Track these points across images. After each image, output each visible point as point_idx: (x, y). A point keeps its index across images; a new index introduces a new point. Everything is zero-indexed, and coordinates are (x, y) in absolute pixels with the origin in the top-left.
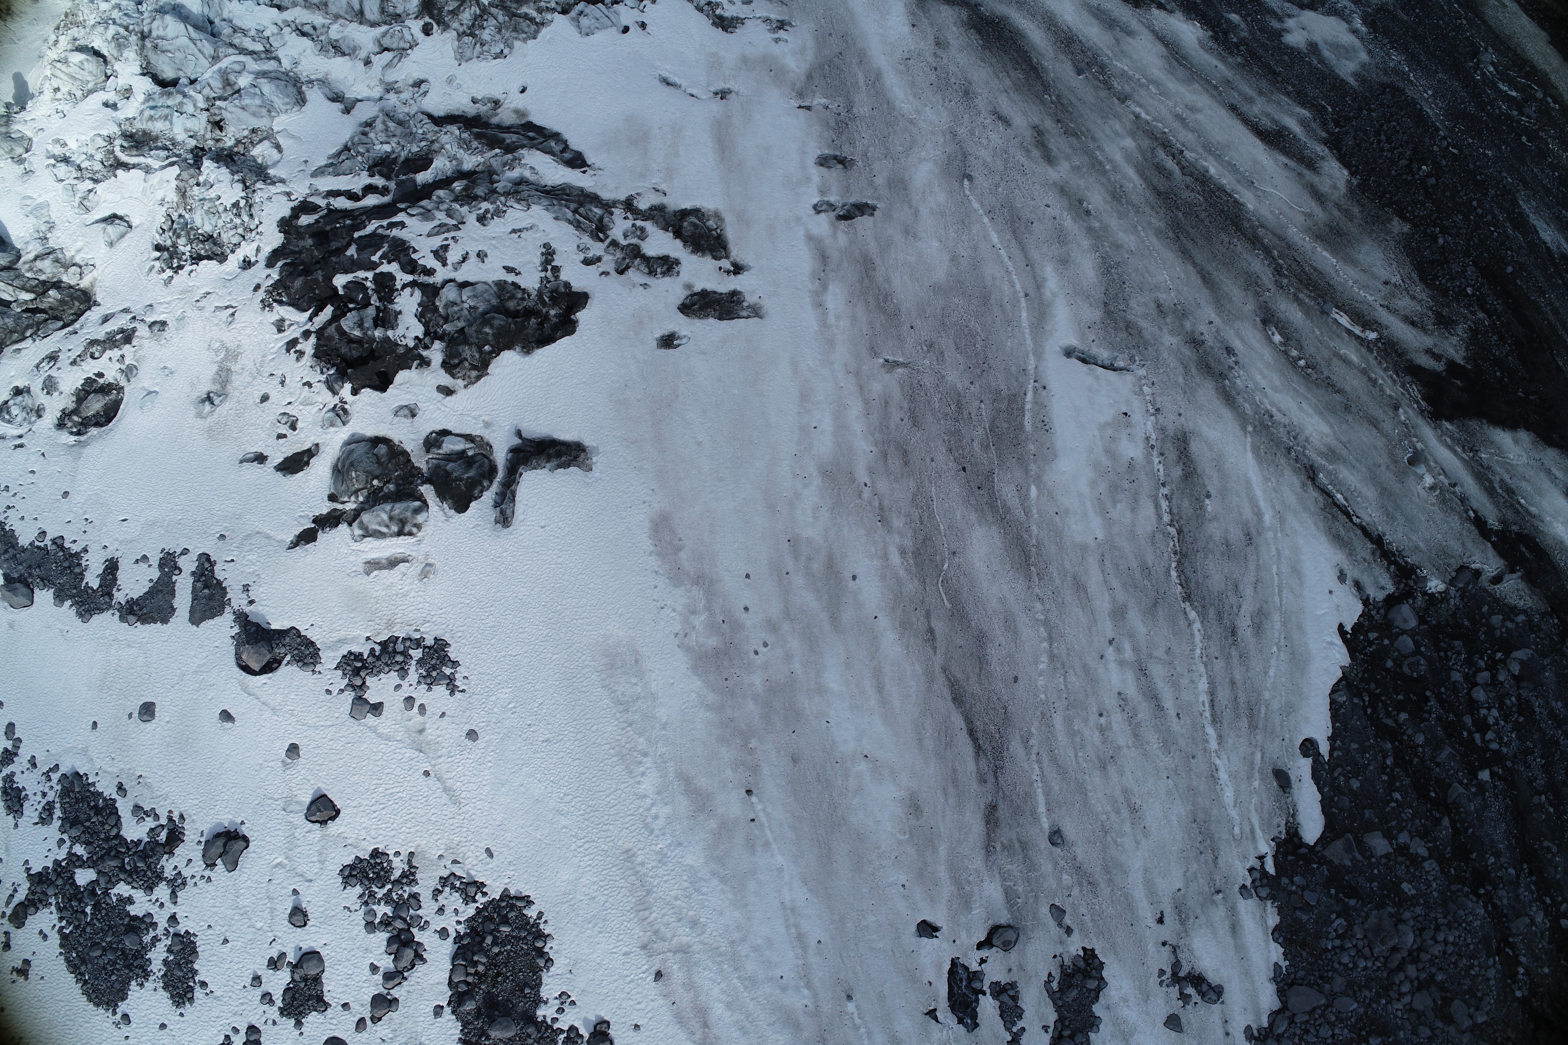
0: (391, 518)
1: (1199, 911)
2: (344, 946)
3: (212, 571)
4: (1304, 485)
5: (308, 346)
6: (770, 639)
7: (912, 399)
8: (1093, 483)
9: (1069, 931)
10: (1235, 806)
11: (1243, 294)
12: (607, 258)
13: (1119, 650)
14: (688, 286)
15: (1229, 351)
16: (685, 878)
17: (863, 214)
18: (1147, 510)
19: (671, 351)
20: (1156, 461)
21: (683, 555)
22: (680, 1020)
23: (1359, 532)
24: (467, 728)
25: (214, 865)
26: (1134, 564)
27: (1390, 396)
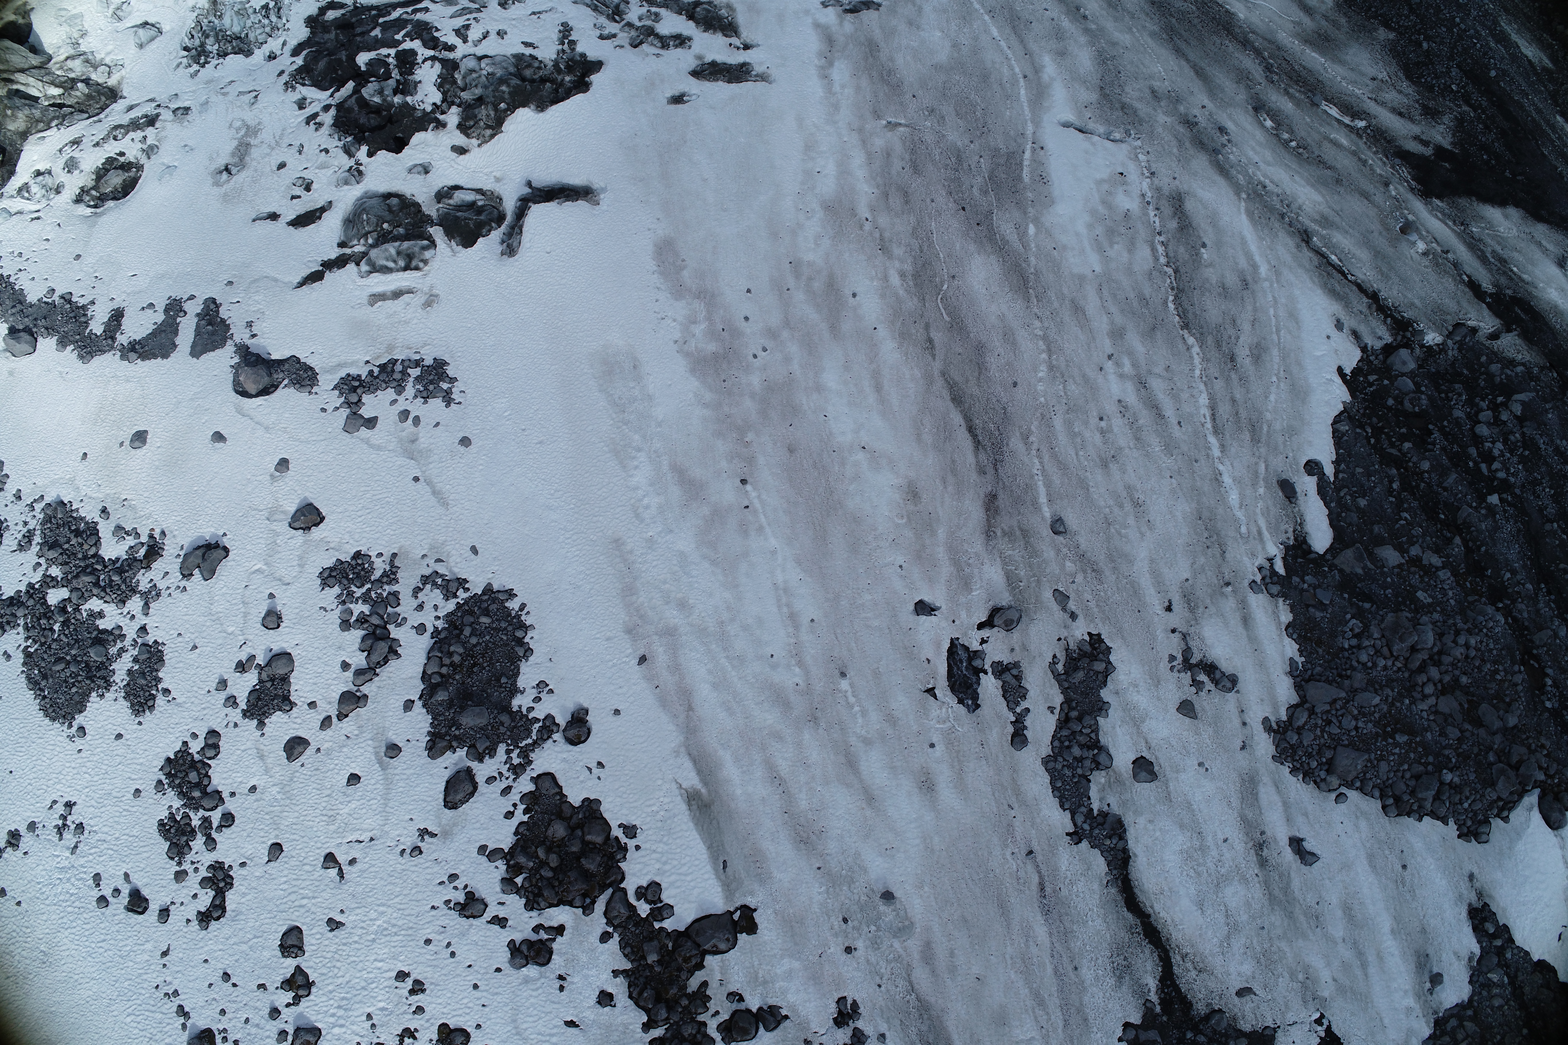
0: (399, 253)
1: (1208, 601)
2: (316, 645)
3: (218, 312)
4: (1298, 247)
5: (328, 118)
6: (769, 345)
7: (913, 152)
8: (1090, 227)
9: (1073, 616)
10: (1241, 507)
11: (1235, 86)
12: (621, 35)
13: (1118, 364)
14: (699, 57)
15: (1222, 130)
16: (675, 562)
17: (868, 8)
18: (1144, 253)
19: (680, 106)
20: (1152, 214)
21: (685, 273)
22: (663, 702)
23: (1354, 288)
24: (460, 435)
25: (192, 575)
26: (1132, 295)
27: (1381, 175)
